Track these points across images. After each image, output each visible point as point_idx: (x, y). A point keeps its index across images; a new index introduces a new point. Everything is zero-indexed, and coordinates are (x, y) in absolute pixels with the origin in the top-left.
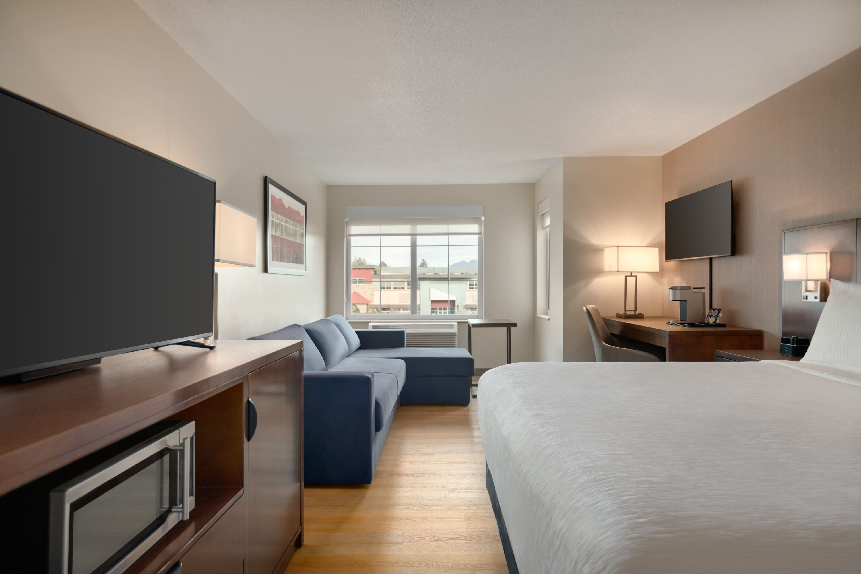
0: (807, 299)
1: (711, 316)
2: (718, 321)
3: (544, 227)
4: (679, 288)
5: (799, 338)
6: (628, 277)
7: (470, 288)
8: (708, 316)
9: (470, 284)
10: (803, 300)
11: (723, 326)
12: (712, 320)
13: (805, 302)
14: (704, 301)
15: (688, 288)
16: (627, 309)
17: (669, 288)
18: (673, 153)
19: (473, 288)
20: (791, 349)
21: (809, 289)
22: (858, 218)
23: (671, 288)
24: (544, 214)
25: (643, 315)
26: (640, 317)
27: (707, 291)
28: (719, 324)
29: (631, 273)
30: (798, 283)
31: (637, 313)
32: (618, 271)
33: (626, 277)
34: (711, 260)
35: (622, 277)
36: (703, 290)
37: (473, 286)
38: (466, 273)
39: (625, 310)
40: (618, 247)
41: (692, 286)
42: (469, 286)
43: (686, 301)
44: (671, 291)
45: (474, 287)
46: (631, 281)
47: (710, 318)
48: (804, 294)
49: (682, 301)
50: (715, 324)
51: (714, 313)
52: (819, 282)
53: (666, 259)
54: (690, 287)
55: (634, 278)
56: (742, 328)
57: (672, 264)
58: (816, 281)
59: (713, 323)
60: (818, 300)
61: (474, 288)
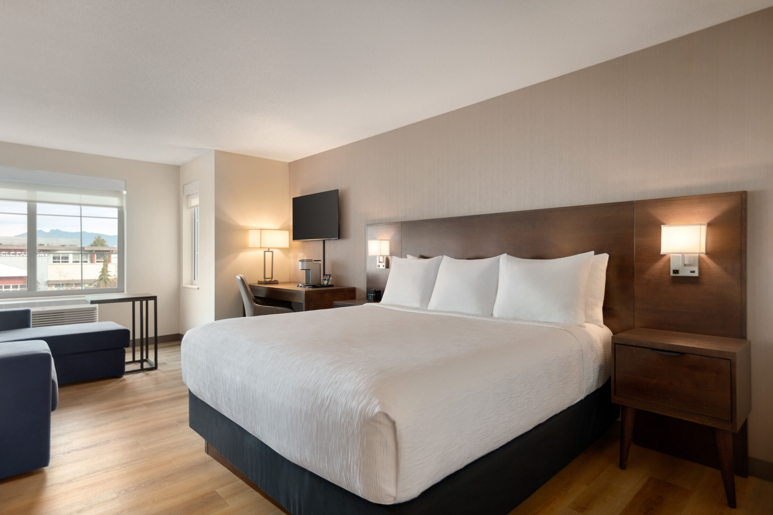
0: (379, 267)
1: (325, 280)
2: (329, 283)
3: (190, 207)
4: (306, 261)
5: (376, 290)
6: (266, 253)
7: (54, 262)
8: (323, 280)
9: (53, 257)
10: (378, 268)
11: (332, 286)
12: (326, 282)
13: (378, 269)
14: (320, 269)
15: (311, 261)
16: (266, 277)
17: (299, 260)
18: (296, 162)
19: (59, 262)
20: (373, 297)
21: (380, 261)
22: (402, 221)
23: (300, 261)
24: (189, 195)
25: (278, 281)
26: (276, 282)
27: (322, 263)
28: (330, 285)
29: (269, 249)
30: (375, 257)
31: (273, 280)
32: (261, 248)
33: (265, 252)
34: (324, 241)
35: (262, 252)
36: (319, 262)
37: (59, 259)
38: (48, 245)
39: (265, 278)
40: (261, 229)
41: (314, 260)
42: (52, 259)
43: (310, 270)
44: (300, 263)
45: (61, 260)
46: (268, 255)
47: (325, 281)
48: (378, 264)
49: (307, 270)
50: (327, 285)
51: (327, 278)
52: (385, 257)
53: (293, 239)
54: (312, 260)
55: (271, 253)
56: (343, 287)
57: (297, 243)
58: (383, 256)
59: (326, 284)
60: (384, 267)
61: (61, 262)
